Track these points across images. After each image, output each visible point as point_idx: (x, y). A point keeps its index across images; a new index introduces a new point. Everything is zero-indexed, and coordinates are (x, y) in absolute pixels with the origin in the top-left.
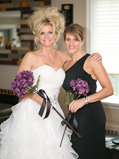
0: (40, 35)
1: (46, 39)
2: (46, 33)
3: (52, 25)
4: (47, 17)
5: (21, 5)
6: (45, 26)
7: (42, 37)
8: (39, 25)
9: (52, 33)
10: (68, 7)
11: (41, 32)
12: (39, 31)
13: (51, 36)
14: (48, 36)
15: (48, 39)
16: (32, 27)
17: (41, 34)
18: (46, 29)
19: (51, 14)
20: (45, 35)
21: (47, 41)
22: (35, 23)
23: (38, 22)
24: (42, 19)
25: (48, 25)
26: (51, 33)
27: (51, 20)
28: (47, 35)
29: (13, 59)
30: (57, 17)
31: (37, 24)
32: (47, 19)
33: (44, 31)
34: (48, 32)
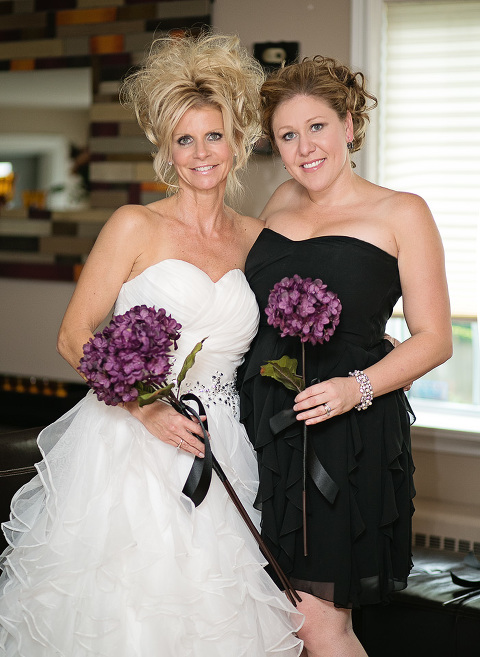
0: (176, 146)
1: (199, 163)
2: (199, 138)
3: (219, 107)
4: (201, 76)
5: (93, 45)
6: (193, 112)
7: (185, 153)
8: (169, 109)
9: (220, 135)
10: (279, 56)
11: (179, 136)
12: (169, 130)
13: (217, 148)
14: (207, 151)
15: (206, 163)
16: (145, 115)
17: (179, 141)
18: (198, 121)
19: (214, 64)
20: (196, 146)
21: (202, 169)
22: (153, 102)
23: (166, 96)
24: (182, 82)
25: (206, 108)
26: (216, 136)
27: (214, 87)
28: (201, 147)
29: (59, 258)
30: (238, 73)
31: (161, 106)
32: (199, 83)
33: (189, 131)
34: (207, 134)
